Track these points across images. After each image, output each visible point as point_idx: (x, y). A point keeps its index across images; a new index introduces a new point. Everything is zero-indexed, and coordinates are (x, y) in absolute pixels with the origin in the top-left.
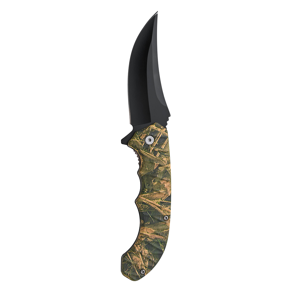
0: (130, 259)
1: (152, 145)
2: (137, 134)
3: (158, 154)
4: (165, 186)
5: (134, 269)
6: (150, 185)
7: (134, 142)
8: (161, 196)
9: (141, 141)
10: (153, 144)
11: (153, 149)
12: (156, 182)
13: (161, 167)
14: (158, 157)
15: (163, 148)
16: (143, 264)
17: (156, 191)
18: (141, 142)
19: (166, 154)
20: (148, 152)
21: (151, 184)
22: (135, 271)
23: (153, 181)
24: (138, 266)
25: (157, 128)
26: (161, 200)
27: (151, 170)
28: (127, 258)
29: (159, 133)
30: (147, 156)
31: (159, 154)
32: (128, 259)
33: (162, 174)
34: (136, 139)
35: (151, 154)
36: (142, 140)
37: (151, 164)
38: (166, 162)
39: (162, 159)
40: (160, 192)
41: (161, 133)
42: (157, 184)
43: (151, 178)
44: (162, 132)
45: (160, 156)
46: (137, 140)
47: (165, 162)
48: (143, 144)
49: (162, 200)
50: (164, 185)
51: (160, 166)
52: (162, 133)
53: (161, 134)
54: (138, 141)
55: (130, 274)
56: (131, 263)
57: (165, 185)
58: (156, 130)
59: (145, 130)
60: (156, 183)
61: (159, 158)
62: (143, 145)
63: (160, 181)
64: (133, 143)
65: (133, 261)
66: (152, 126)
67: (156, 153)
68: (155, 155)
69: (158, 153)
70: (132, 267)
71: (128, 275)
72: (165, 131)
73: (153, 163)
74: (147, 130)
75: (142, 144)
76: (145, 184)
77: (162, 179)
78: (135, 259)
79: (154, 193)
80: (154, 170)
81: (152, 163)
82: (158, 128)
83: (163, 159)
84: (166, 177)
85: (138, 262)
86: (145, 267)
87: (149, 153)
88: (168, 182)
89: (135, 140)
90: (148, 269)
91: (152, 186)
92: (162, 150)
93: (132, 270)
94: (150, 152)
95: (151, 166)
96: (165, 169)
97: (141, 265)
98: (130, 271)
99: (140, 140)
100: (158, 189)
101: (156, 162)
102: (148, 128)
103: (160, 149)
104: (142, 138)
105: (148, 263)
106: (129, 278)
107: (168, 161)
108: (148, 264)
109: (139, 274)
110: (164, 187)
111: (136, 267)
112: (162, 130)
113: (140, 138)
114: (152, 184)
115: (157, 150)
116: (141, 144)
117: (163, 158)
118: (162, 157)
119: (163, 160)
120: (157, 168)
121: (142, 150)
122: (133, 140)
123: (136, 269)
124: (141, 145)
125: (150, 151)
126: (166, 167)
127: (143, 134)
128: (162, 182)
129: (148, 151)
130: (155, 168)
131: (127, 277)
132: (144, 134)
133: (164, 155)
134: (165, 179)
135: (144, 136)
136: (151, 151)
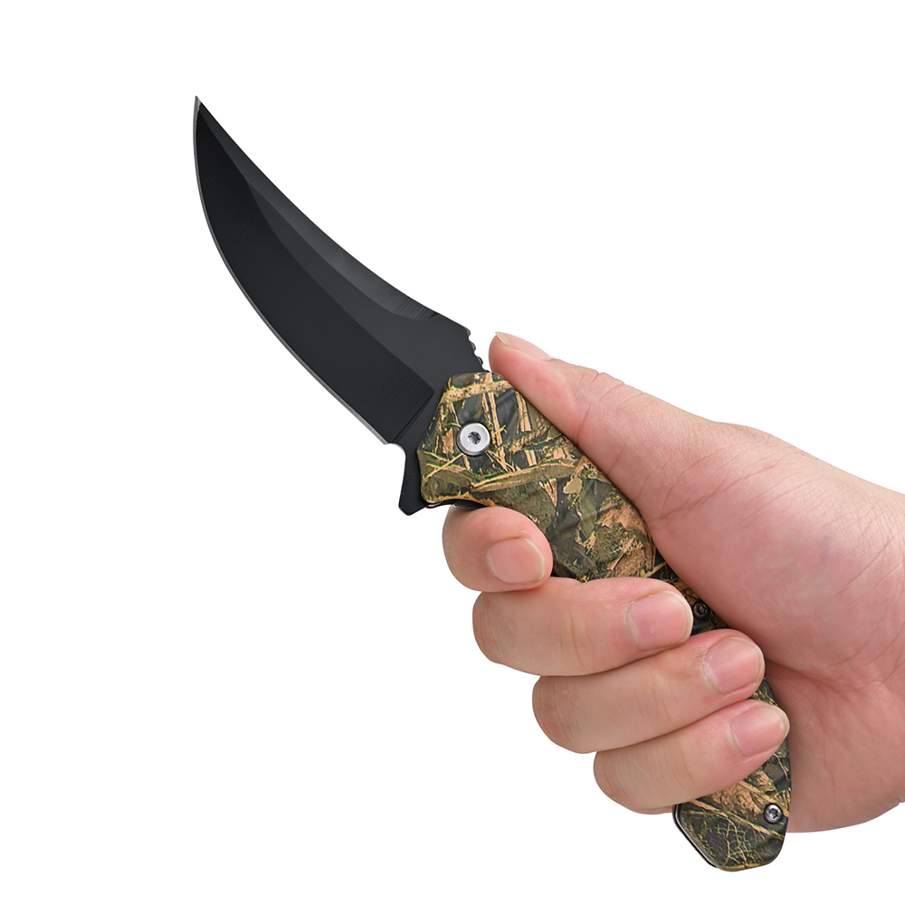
0: (709, 807)
1: (491, 446)
2: (427, 451)
3: (531, 456)
4: (625, 525)
5: (743, 827)
6: (583, 558)
7: (435, 479)
8: (639, 562)
9: (455, 459)
10: (491, 441)
11: (502, 454)
12: (590, 534)
13: (568, 483)
14: (535, 463)
15: (529, 429)
16: (755, 790)
17: (614, 560)
18: (454, 463)
19: (549, 438)
20: (498, 474)
21: (582, 553)
22: (751, 830)
23: (579, 539)
24: (748, 810)
25: (464, 389)
26: (646, 572)
27: (549, 515)
28: (698, 815)
29: (484, 398)
30: (506, 486)
31: (532, 452)
32: (702, 816)
33: (588, 501)
34: (436, 464)
35: (511, 474)
36: (455, 455)
37: (535, 497)
38: (569, 458)
39: (552, 462)
40: (625, 551)
41: (487, 394)
42: (599, 537)
43: (569, 535)
44: (487, 390)
45: (540, 457)
46: (440, 468)
47: (568, 461)
48: (468, 464)
49: (651, 570)
50: (620, 525)
51: (561, 482)
52: (490, 391)
53: (491, 395)
54: (444, 467)
55: (745, 853)
56: (723, 821)
57: (621, 520)
58: (468, 395)
59: (439, 422)
60: (593, 538)
61: (543, 463)
62: (469, 468)
63: (599, 523)
64: (436, 486)
65: (722, 810)
66: (448, 396)
67: (523, 457)
68: (524, 464)
69: (527, 452)
70: (732, 827)
71: (742, 860)
72: (494, 380)
73: (539, 493)
74: (443, 417)
75: (465, 466)
76: (567, 565)
77: (599, 515)
78: (723, 798)
79: (612, 569)
80: (556, 509)
81: (534, 494)
82: (467, 388)
83: (556, 457)
84: (604, 499)
85: (737, 797)
86: (768, 793)
87: (502, 474)
88: (622, 508)
89: (435, 471)
90: (781, 794)
91: (589, 555)
92: (531, 436)
93: (742, 834)
94: (505, 467)
95: (539, 502)
96: (582, 479)
97: (755, 800)
98: (739, 842)
99: (450, 459)
100: (613, 548)
101: (542, 478)
102: (442, 411)
103: (521, 438)
104: (448, 447)
105: (764, 777)
106: (751, 865)
107: (571, 453)
108: (767, 778)
109: (771, 829)
110: (624, 530)
111: (745, 818)
112: (484, 385)
113: (444, 455)
114: (587, 550)
115: (516, 447)
116: (459, 469)
117: (553, 456)
118: (549, 455)
119: (557, 461)
120: (561, 495)
121: (479, 481)
122: (431, 475)
123: (749, 820)
124: (463, 472)
125: (502, 468)
126: (582, 472)
127: (443, 438)
128: (606, 521)
129: (495, 470)
130: (554, 499)
131: (746, 868)
132: (444, 433)
133: (546, 444)
134: (607, 507)
135: (448, 439)
136: (504, 464)
